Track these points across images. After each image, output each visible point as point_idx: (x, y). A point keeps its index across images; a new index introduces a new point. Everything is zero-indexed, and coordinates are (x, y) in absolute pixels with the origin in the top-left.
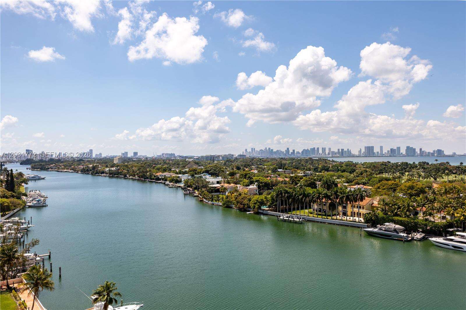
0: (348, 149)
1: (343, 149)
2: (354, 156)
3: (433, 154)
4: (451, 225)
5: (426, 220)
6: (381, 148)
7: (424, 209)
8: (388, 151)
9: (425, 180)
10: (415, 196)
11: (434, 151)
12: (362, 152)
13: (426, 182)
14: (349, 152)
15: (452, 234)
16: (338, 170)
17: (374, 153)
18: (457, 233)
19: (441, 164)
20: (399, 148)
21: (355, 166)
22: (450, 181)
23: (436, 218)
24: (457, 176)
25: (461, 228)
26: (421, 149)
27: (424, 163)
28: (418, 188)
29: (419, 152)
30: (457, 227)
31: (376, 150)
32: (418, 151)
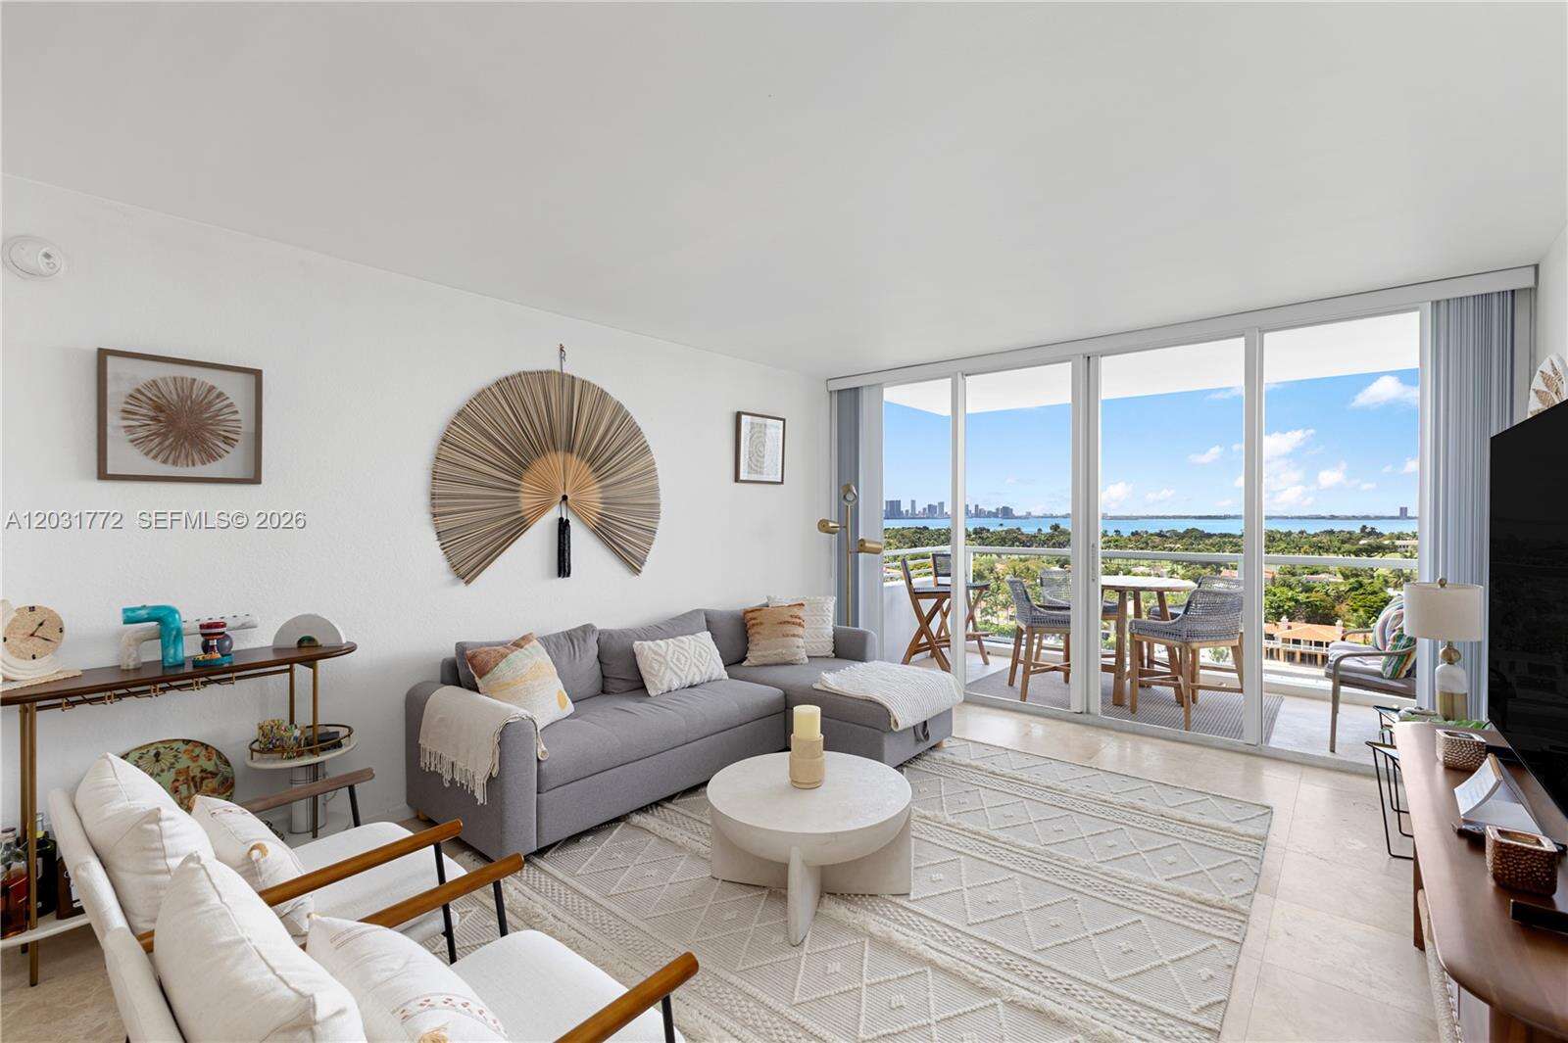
3: (995, 515)
5: (986, 622)
6: (913, 502)
8: (924, 509)
11: (997, 509)
19: (1008, 531)
20: (941, 504)
23: (1001, 619)
26: (977, 506)
27: (983, 529)
29: (973, 512)
31: (905, 507)
32: (971, 508)
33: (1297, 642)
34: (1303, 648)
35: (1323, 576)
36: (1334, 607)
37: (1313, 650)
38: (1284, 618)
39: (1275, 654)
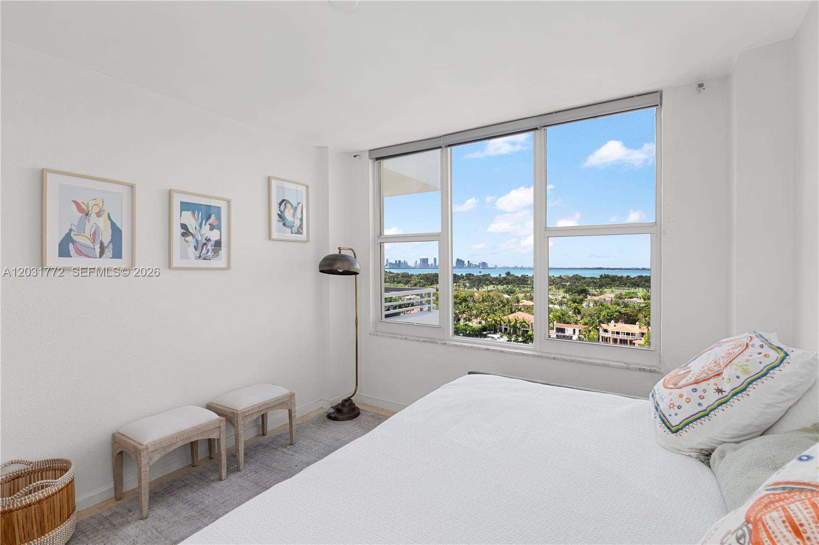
0: (405, 261)
1: (400, 261)
2: (410, 268)
3: (478, 267)
4: (484, 329)
5: (466, 325)
6: (435, 259)
7: (464, 315)
9: (470, 290)
10: (458, 304)
11: (480, 263)
12: (418, 264)
13: (470, 292)
14: (405, 263)
15: (485, 336)
16: (394, 281)
17: (429, 265)
18: (489, 335)
19: (484, 276)
21: (410, 278)
22: (488, 291)
23: (473, 324)
24: (496, 286)
25: (492, 331)
26: (469, 262)
28: (462, 297)
29: (467, 265)
30: (490, 330)
31: (431, 262)
32: (466, 263)
33: (618, 333)
34: (621, 336)
35: (635, 299)
36: (637, 315)
37: (625, 337)
38: (613, 321)
39: (608, 340)
